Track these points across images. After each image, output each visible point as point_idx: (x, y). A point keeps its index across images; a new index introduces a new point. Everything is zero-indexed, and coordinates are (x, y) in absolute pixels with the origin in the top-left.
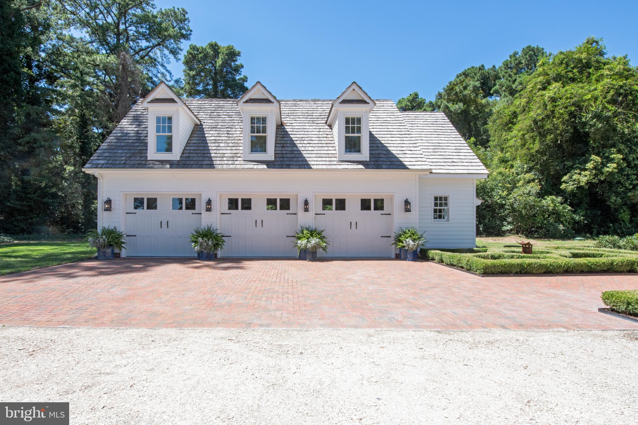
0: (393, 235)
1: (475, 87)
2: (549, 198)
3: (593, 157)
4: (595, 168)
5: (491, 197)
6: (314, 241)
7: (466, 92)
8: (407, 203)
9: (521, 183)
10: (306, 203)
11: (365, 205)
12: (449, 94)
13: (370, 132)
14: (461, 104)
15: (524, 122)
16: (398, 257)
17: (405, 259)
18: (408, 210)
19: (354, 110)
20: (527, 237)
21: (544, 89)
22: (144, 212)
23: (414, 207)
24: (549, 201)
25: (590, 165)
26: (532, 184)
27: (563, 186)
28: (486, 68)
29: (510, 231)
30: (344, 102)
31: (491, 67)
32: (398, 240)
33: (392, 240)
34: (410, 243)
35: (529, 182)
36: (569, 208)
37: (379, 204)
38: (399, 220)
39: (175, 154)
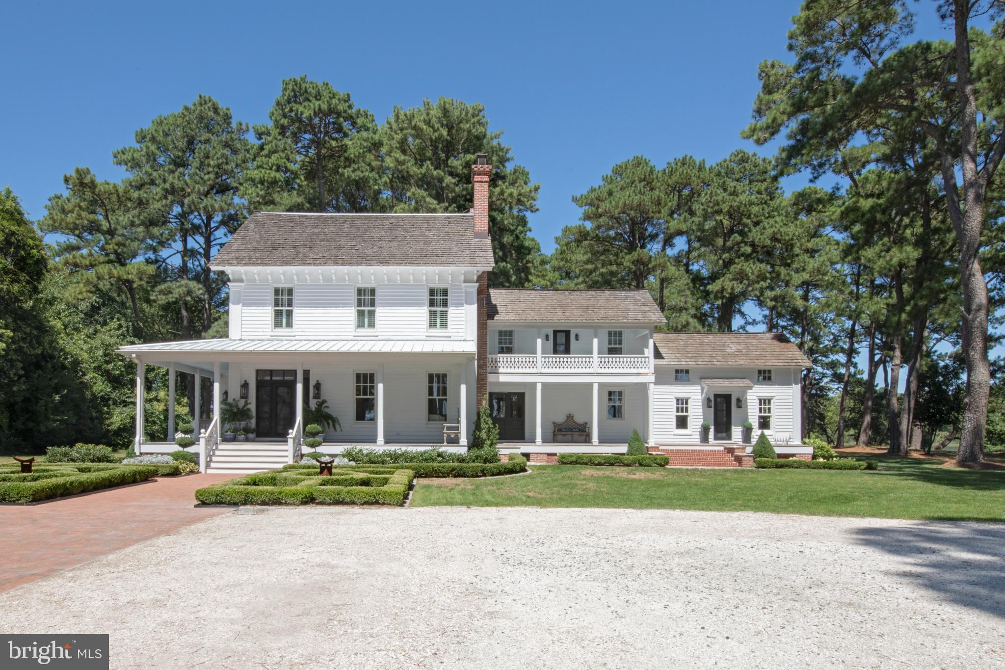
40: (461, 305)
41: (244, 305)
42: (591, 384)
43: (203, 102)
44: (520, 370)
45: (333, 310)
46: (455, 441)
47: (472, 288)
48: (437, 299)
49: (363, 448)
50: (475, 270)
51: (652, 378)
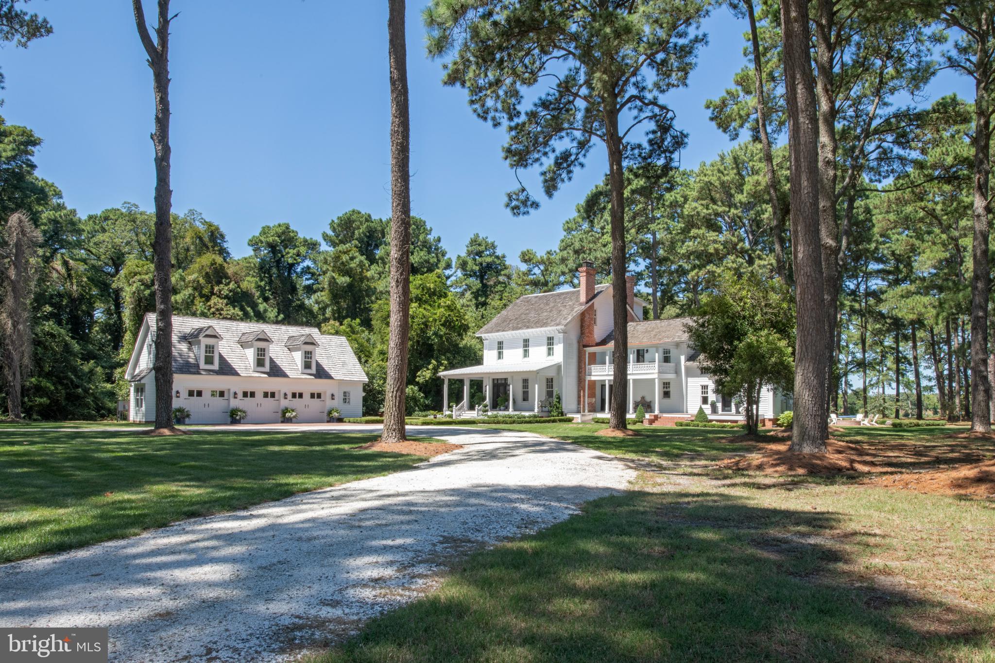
0: (326, 412)
2: (410, 387)
3: (433, 361)
4: (434, 368)
5: (374, 385)
6: (294, 414)
7: (353, 265)
8: (333, 395)
10: (285, 394)
11: (312, 396)
12: (336, 262)
13: (316, 360)
14: (347, 278)
16: (328, 422)
17: (333, 422)
18: (333, 399)
19: (309, 348)
22: (195, 398)
23: (336, 397)
24: (410, 390)
25: (431, 367)
27: (417, 379)
30: (306, 343)
32: (330, 413)
33: (325, 414)
34: (335, 414)
36: (422, 395)
37: (319, 396)
38: (329, 404)
39: (216, 366)
40: (558, 345)
44: (600, 373)
45: (515, 350)
47: (561, 335)
48: (550, 341)
49: (501, 413)
50: (559, 327)
51: (656, 376)
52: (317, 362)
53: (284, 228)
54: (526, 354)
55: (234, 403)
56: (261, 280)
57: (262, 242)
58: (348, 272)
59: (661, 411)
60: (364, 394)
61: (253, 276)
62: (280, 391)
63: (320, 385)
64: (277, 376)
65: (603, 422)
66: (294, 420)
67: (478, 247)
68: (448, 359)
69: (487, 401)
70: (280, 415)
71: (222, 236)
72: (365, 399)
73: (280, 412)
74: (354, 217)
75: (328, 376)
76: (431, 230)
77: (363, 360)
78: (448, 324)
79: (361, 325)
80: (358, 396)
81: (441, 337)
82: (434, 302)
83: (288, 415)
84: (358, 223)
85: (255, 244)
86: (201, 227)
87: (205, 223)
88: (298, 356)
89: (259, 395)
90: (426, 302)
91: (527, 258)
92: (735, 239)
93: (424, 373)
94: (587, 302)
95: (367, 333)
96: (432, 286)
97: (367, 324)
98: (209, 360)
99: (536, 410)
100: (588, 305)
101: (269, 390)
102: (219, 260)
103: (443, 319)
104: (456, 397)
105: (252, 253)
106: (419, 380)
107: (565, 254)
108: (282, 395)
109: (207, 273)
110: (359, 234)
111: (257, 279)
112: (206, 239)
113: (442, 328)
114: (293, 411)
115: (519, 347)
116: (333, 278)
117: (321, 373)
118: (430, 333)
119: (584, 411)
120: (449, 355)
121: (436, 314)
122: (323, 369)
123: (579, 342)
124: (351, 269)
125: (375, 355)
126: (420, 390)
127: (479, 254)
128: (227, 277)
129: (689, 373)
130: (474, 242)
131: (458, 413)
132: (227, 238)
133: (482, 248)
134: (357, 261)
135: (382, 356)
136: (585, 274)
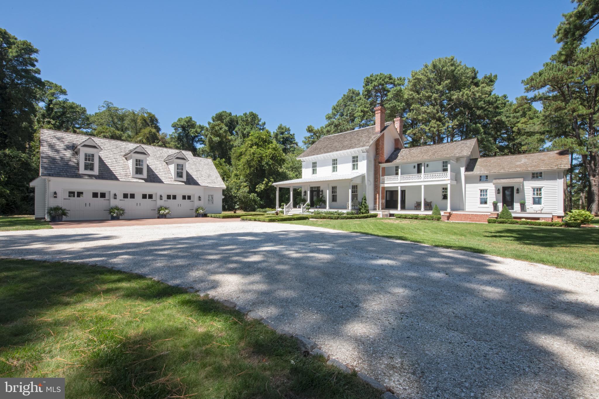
0: (195, 209)
1: (225, 130)
2: (252, 194)
3: (265, 179)
4: (266, 183)
5: (231, 192)
6: (167, 211)
7: (221, 132)
8: (199, 197)
9: (242, 187)
10: (161, 196)
11: (184, 197)
12: (212, 130)
13: (187, 171)
14: (218, 138)
15: (244, 159)
16: (196, 217)
17: (199, 217)
18: (200, 200)
19: (181, 162)
20: (244, 211)
21: (251, 147)
22: (76, 198)
23: (202, 199)
24: (252, 196)
25: (264, 182)
26: (246, 188)
27: (256, 190)
28: (232, 115)
29: (238, 208)
30: (177, 158)
31: (235, 115)
32: (197, 210)
33: (194, 211)
34: (201, 211)
35: (245, 187)
36: (259, 199)
37: (189, 197)
38: (197, 203)
39: (96, 172)
40: (362, 161)
41: (306, 168)
42: (421, 186)
43: (350, 90)
44: (393, 182)
45: (326, 167)
46: (345, 208)
47: (365, 154)
48: (355, 160)
49: (321, 210)
50: (364, 148)
51: (449, 182)
52: (187, 172)
53: (189, 119)
54: (334, 169)
55: (114, 203)
56: (178, 144)
57: (178, 125)
58: (219, 135)
59: (452, 209)
60: (223, 197)
61: (174, 142)
62: (156, 194)
63: (189, 190)
64: (154, 182)
65: (405, 218)
66: (167, 216)
67: (282, 130)
68: (274, 178)
69: (308, 202)
70: (156, 212)
71: (157, 120)
72: (224, 200)
73: (157, 209)
74: (223, 114)
75: (196, 183)
76: (261, 119)
77: (226, 179)
78: (274, 158)
79: (225, 162)
80: (219, 198)
81: (270, 165)
82: (266, 146)
83: (162, 212)
84: (225, 116)
85: (174, 126)
86: (146, 115)
87: (147, 113)
88: (172, 168)
89: (138, 197)
90: (261, 146)
91: (310, 129)
92: (435, 111)
93: (260, 186)
94: (381, 132)
95: (228, 166)
96: (264, 137)
97: (229, 161)
98: (89, 167)
99: (350, 208)
100: (382, 133)
101: (148, 193)
102: (154, 130)
103: (271, 155)
104: (284, 200)
105: (174, 131)
106: (258, 190)
107: (329, 128)
108: (158, 197)
109: (148, 137)
110: (226, 122)
111: (177, 143)
112: (148, 121)
113: (270, 160)
114: (166, 209)
115: (329, 165)
116: (211, 138)
117: (190, 181)
118: (264, 163)
119: (379, 209)
120: (274, 176)
121: (267, 152)
122: (192, 178)
123: (375, 160)
124: (220, 133)
125: (232, 177)
126: (258, 196)
127: (282, 133)
128: (157, 139)
129: (468, 180)
130: (280, 128)
131: (287, 210)
132: (159, 121)
133: (283, 131)
134: (223, 130)
135: (236, 177)
136: (379, 111)
